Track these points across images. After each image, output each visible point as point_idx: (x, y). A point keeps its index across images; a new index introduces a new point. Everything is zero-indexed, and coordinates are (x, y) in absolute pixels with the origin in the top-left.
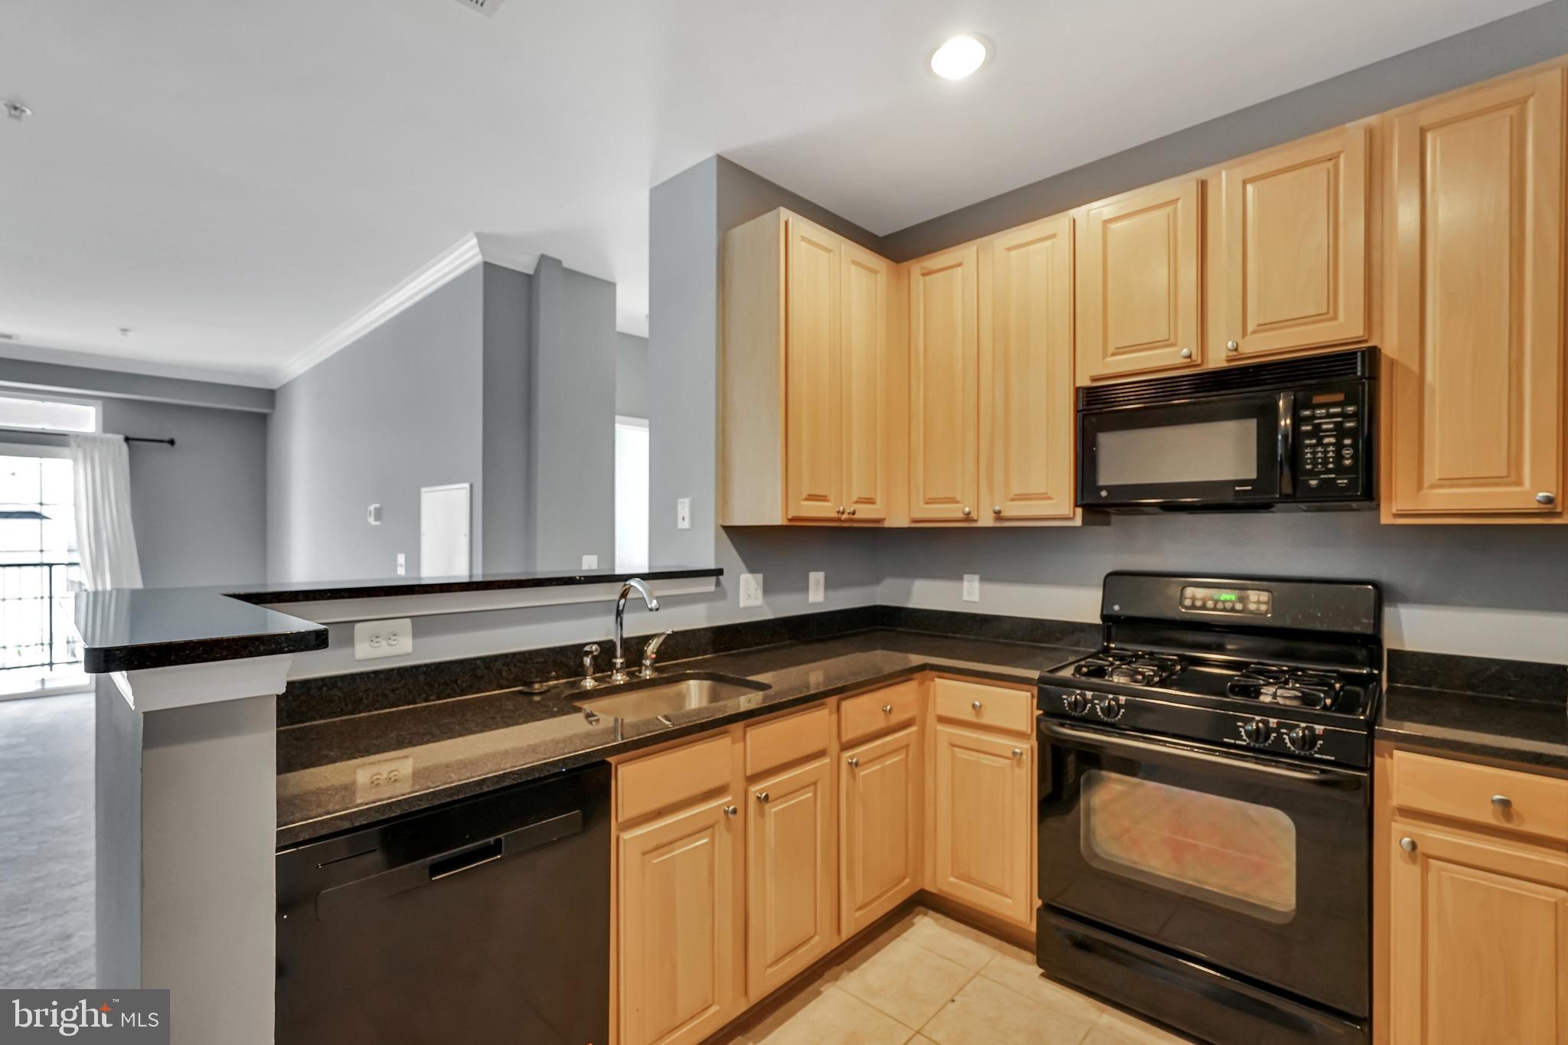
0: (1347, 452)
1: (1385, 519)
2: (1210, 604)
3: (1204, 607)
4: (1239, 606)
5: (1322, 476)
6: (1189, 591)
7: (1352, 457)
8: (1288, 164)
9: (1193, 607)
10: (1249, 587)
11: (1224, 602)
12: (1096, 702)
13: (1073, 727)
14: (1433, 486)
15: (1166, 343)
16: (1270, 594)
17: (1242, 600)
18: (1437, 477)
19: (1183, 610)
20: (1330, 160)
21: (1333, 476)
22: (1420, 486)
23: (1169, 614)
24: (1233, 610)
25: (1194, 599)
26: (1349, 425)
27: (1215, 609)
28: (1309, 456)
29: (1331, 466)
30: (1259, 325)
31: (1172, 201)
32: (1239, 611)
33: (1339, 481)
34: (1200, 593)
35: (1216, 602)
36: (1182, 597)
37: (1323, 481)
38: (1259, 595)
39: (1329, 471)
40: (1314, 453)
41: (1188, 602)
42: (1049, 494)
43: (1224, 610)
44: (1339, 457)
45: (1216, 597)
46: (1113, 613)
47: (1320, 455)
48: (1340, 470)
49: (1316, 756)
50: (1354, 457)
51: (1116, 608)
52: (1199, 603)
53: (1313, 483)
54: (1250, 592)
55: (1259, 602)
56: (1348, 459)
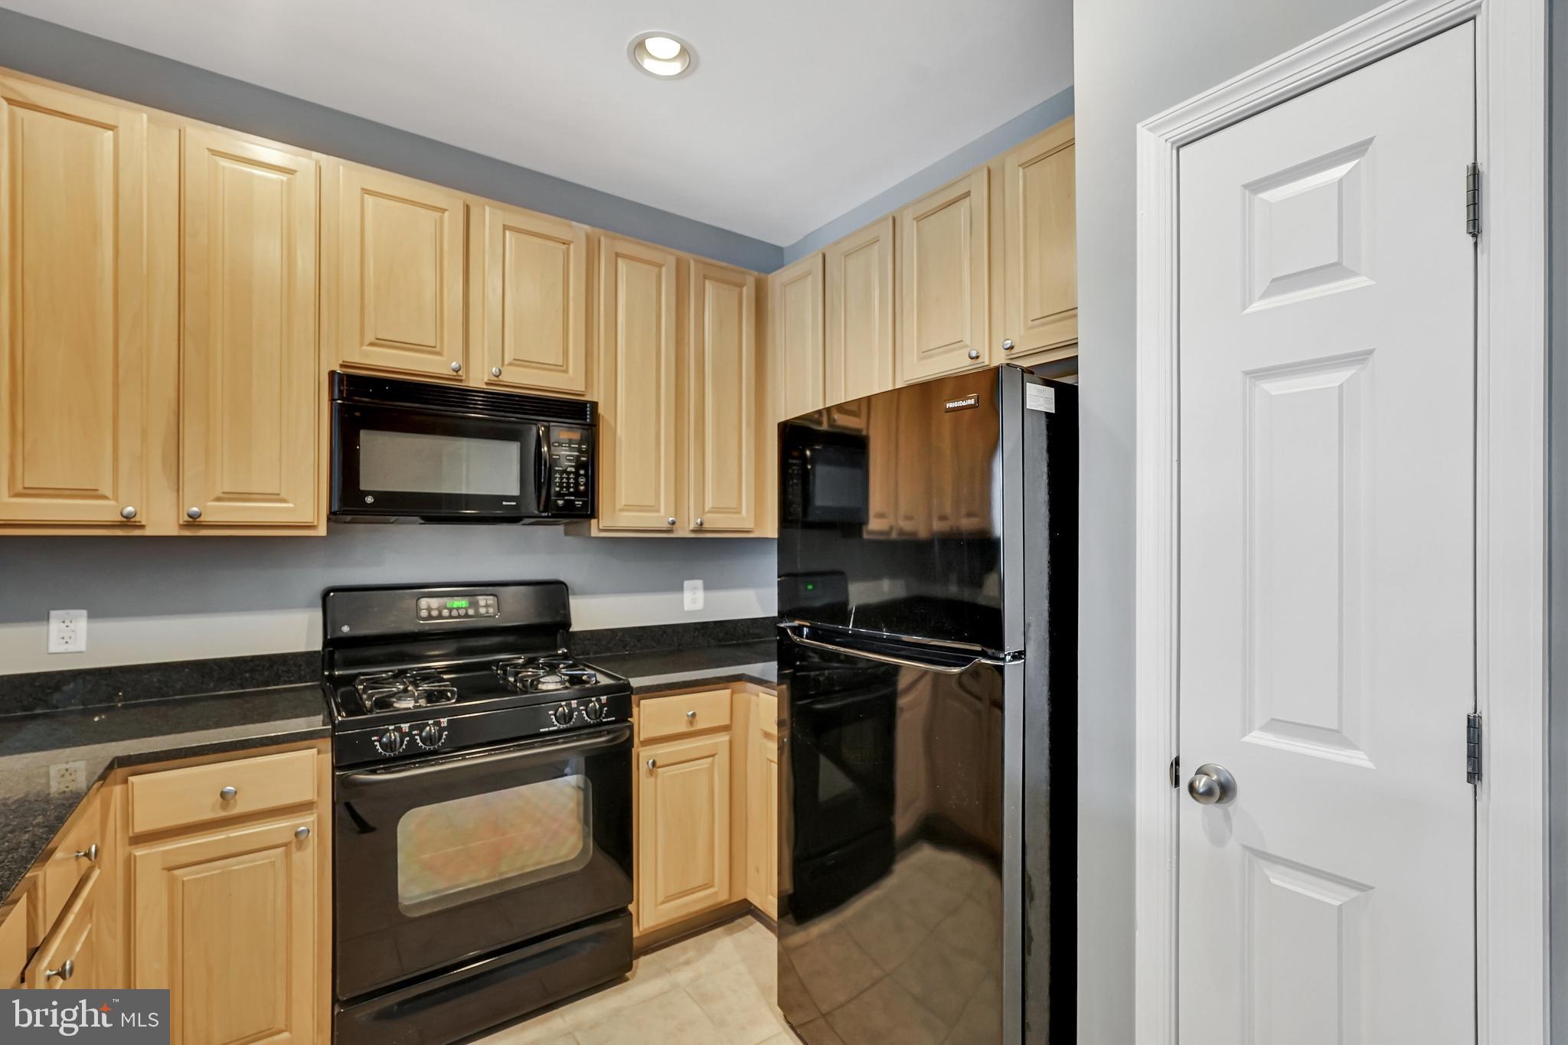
0: (582, 480)
1: (594, 533)
2: (445, 613)
3: (440, 616)
4: (471, 612)
5: (566, 498)
6: (424, 602)
7: (584, 485)
8: (536, 230)
9: (430, 617)
10: (478, 593)
11: (458, 609)
12: (415, 732)
13: (387, 771)
14: (622, 510)
15: (432, 350)
16: (496, 599)
17: (474, 605)
18: (623, 504)
19: (421, 622)
20: (564, 244)
21: (573, 498)
22: (614, 512)
23: (408, 627)
24: (467, 616)
25: (429, 609)
26: (583, 459)
27: (451, 617)
28: (557, 480)
29: (572, 490)
30: (515, 360)
31: (442, 209)
32: (471, 617)
33: (577, 503)
34: (435, 603)
35: (450, 610)
36: (418, 609)
37: (566, 501)
38: (486, 600)
39: (570, 494)
40: (561, 478)
41: (424, 613)
42: (283, 496)
43: (459, 616)
44: (577, 484)
45: (449, 605)
46: (343, 635)
47: (565, 480)
48: (577, 494)
49: (604, 720)
50: (586, 485)
51: (346, 629)
52: (435, 613)
53: (560, 502)
54: (480, 598)
55: (487, 606)
56: (582, 486)
